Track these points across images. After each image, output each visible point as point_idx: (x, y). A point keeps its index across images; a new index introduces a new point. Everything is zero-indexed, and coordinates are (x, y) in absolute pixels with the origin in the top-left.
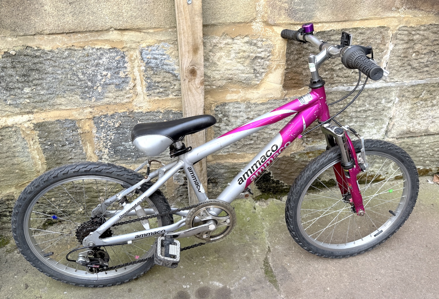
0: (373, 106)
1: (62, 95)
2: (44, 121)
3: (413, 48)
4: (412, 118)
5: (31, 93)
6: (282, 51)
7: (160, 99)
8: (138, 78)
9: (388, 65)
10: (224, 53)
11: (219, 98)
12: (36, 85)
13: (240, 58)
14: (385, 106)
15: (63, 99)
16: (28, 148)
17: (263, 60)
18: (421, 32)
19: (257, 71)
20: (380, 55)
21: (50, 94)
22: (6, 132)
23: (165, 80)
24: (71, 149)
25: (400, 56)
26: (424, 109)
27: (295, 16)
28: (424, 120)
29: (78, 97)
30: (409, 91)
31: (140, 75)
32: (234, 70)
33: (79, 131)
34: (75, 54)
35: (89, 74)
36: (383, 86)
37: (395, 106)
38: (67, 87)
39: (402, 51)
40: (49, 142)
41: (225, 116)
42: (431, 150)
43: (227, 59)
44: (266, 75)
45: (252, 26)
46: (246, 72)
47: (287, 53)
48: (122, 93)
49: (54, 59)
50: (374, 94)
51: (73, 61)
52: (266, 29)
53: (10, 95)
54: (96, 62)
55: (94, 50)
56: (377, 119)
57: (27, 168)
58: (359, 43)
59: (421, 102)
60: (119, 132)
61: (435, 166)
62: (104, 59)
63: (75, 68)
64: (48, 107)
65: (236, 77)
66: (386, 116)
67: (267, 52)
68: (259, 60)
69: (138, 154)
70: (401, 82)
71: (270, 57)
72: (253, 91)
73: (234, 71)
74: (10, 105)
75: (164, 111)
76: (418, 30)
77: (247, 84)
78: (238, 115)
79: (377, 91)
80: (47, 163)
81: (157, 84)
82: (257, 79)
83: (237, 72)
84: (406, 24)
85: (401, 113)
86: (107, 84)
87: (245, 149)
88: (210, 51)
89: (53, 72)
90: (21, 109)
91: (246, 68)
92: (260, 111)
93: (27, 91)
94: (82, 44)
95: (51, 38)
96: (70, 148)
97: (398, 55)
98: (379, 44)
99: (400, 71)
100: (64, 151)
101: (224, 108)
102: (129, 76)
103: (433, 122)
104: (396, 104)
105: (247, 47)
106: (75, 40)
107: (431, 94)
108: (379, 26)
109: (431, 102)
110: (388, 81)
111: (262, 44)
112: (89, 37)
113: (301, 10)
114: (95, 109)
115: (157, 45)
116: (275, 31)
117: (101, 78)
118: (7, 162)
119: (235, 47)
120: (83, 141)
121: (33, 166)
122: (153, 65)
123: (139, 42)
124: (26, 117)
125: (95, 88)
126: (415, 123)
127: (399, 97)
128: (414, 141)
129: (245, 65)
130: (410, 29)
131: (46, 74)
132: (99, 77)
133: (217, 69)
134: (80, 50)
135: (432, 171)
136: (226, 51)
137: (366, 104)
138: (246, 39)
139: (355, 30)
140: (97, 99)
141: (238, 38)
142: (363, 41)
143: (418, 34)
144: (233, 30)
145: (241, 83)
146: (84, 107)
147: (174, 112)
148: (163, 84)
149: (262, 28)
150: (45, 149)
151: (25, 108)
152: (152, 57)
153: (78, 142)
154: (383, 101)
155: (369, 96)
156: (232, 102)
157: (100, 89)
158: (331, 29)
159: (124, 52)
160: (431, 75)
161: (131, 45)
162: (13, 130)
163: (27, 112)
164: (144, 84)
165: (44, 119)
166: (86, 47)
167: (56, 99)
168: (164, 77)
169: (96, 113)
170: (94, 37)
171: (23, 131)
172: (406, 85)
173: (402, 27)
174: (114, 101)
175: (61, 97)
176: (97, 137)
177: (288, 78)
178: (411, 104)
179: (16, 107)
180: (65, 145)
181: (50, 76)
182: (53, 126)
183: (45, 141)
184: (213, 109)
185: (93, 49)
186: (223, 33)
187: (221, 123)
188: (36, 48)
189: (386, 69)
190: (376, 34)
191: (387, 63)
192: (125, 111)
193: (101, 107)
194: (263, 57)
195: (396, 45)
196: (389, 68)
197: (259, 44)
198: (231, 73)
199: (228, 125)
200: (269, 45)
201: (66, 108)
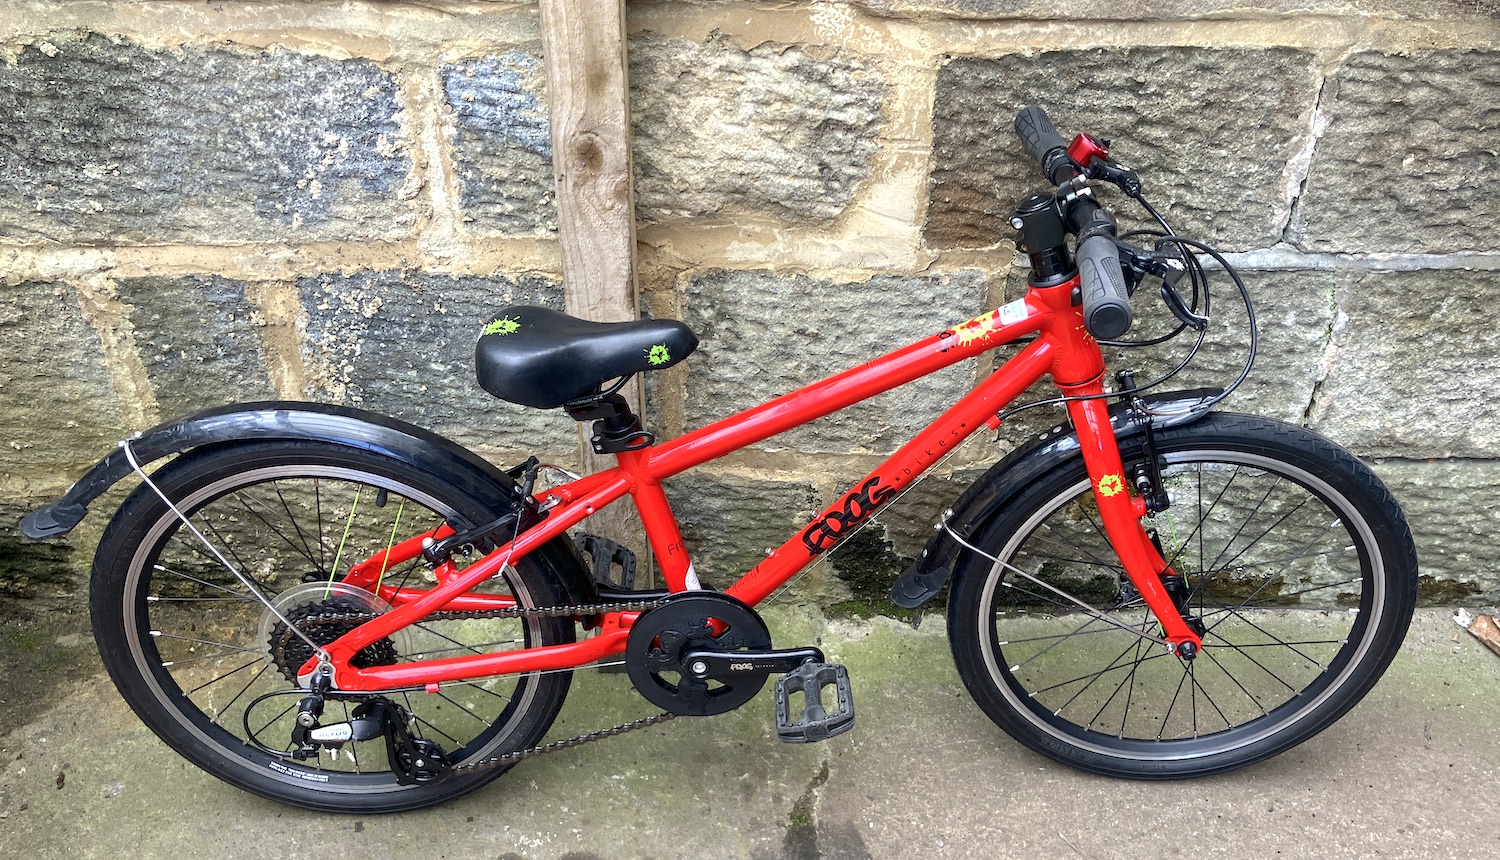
1: (200, 199)
2: (145, 274)
3: (1405, 134)
4: (1400, 392)
5: (106, 184)
6: (918, 107)
7: (507, 237)
8: (435, 161)
9: (1305, 191)
10: (718, 100)
11: (701, 251)
12: (121, 158)
13: (772, 122)
14: (1295, 338)
15: (203, 213)
16: (103, 355)
17: (850, 136)
18: (1438, 78)
19: (831, 169)
20: (1277, 152)
21: (163, 191)
22: (35, 297)
23: (522, 177)
24: (231, 373)
25: (1354, 162)
26: (1447, 365)
28: (1450, 401)
29: (251, 209)
30: (1388, 292)
31: (442, 153)
32: (751, 160)
33: (256, 318)
34: (236, 69)
35: (283, 139)
36: (1289, 264)
37: (1334, 340)
38: (216, 174)
39: (1362, 143)
40: (165, 343)
41: (722, 316)
42: (1479, 517)
43: (731, 120)
44: (863, 190)
45: (813, 14)
46: (795, 172)
47: (936, 116)
48: (384, 208)
49: (173, 79)
50: (1256, 291)
51: (233, 93)
52: (862, 27)
53: (43, 183)
54: (302, 100)
55: (298, 61)
56: (1266, 383)
57: (102, 418)
58: (1196, 103)
59: (1438, 338)
60: (376, 333)
61: (1492, 576)
62: (329, 95)
63: (238, 115)
64: (159, 234)
65: (757, 184)
66: (1300, 373)
67: (866, 109)
68: (839, 135)
69: (437, 411)
70: (1359, 256)
71: (878, 127)
72: (820, 240)
73: (752, 164)
74: (44, 213)
75: (518, 278)
76: (1426, 68)
77: (795, 214)
78: (766, 317)
79: (1265, 281)
80: (162, 411)
81: (494, 187)
82: (832, 200)
83: (762, 170)
84: (1378, 42)
85: (1359, 368)
86: (336, 174)
87: (792, 438)
88: (668, 91)
89: (170, 120)
90: (79, 229)
91: (794, 158)
92: (842, 310)
93: (94, 176)
94: (256, 39)
95: (161, 11)
96: (229, 368)
97: (1345, 156)
98: (1271, 111)
99: (1356, 216)
100: (211, 375)
101: (721, 290)
102: (405, 153)
103: (1486, 413)
104: (1337, 335)
105: (797, 85)
106: (233, 24)
107: (1476, 311)
108: (1274, 44)
109: (1477, 340)
110: (1309, 248)
111: (847, 79)
112: (279, 16)
114: (303, 251)
115: (493, 57)
116: (894, 36)
117: (318, 152)
118: (39, 391)
119: (755, 81)
120: (267, 350)
121: (117, 413)
122: (481, 123)
123: (436, 46)
124: (93, 258)
125: (301, 183)
126: (1413, 411)
127: (1350, 309)
128: (1410, 476)
129: (791, 145)
130: (1392, 64)
131: (149, 124)
132: (314, 151)
133: (693, 152)
134: (253, 58)
135: (1480, 592)
136: (723, 94)
137: (1226, 323)
138: (793, 58)
139: (1182, 56)
140: (308, 222)
141: (765, 51)
142: (1211, 98)
143: (1426, 83)
144: (747, 23)
145: (778, 209)
146: (270, 242)
147: (550, 284)
148: (514, 189)
149: (846, 24)
150: (155, 364)
151: (89, 228)
152: (479, 97)
153: (253, 352)
154: (1290, 319)
156: (745, 272)
157: (315, 191)
158: (1093, 44)
159: (390, 74)
160: (1477, 238)
161: (413, 52)
162: (56, 292)
163: (96, 240)
164: (454, 183)
165: (147, 269)
166: (271, 50)
167: (182, 209)
168: (519, 166)
169: (305, 265)
170: (295, 17)
171: (87, 300)
172: (1378, 267)
173: (1361, 54)
174: (359, 233)
175: (199, 204)
176: (310, 344)
177: (940, 205)
178: (1398, 340)
179: (63, 221)
180: (215, 359)
181: (162, 134)
182: (175, 292)
183: (153, 338)
184: (683, 288)
185: (293, 56)
186: (713, 33)
187: (711, 339)
188: (117, 41)
189: (1301, 203)
190: (1261, 73)
191: (1303, 184)
192: (393, 266)
193: (321, 246)
194: (851, 122)
195: (1337, 119)
196: (1313, 203)
197: (837, 78)
198: (740, 170)
199: (733, 349)
200: (873, 84)
201: (214, 242)
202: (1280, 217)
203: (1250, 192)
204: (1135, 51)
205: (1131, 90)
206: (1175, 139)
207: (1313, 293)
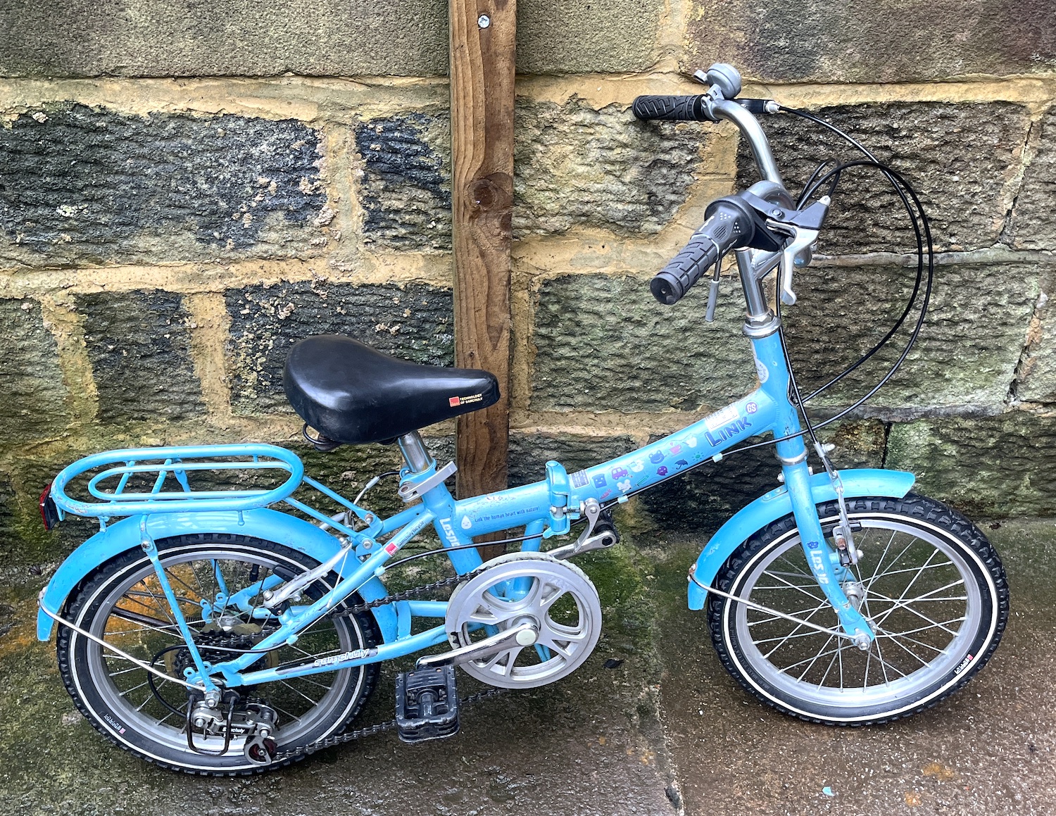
0: (975, 313)
1: (151, 229)
2: (101, 290)
5: (76, 220)
7: (399, 254)
8: (345, 196)
9: (1017, 205)
10: (572, 148)
11: (552, 260)
12: (91, 200)
13: (612, 163)
14: (1008, 315)
15: (154, 240)
16: (57, 356)
17: (673, 172)
19: (657, 197)
20: (996, 176)
21: (123, 224)
22: (6, 311)
23: (415, 207)
24: (163, 366)
27: (762, 65)
29: (192, 236)
31: (351, 190)
32: (595, 192)
33: (189, 322)
34: (192, 129)
35: (224, 181)
36: (1004, 258)
37: (1037, 315)
38: (167, 209)
40: (110, 344)
41: (565, 309)
43: (582, 162)
44: (681, 212)
46: (629, 199)
47: (739, 156)
48: (301, 233)
49: (140, 138)
50: (978, 280)
51: (187, 148)
53: (24, 221)
54: (242, 152)
55: (242, 123)
56: (986, 349)
57: (51, 407)
58: (937, 143)
60: (287, 331)
62: (264, 147)
63: (190, 165)
64: (115, 258)
65: (599, 209)
66: (1011, 341)
67: (685, 151)
68: (664, 171)
71: (695, 165)
72: (645, 249)
73: (596, 194)
74: (22, 244)
75: (406, 286)
77: (628, 228)
78: (601, 309)
79: (986, 271)
80: (101, 399)
81: (391, 216)
82: (656, 219)
83: (604, 198)
86: (265, 209)
87: (616, 401)
88: (534, 141)
89: (135, 170)
90: (49, 256)
91: (629, 190)
93: (67, 214)
94: (210, 107)
95: (135, 87)
96: (161, 363)
97: (1047, 179)
98: (992, 147)
99: (1054, 222)
100: (146, 369)
101: (566, 289)
102: (322, 191)
104: (1040, 311)
105: (634, 134)
110: (1020, 247)
111: (673, 130)
113: (780, 50)
114: (232, 269)
115: (398, 117)
117: (251, 192)
119: (604, 133)
120: (195, 347)
121: (64, 402)
122: (386, 167)
123: (353, 109)
124: (55, 278)
125: (236, 216)
127: (1049, 291)
129: (627, 180)
131: (117, 173)
132: (248, 190)
133: (551, 186)
134: (206, 121)
136: (577, 142)
137: (955, 305)
139: (927, 109)
140: (239, 245)
141: (611, 110)
142: (947, 138)
144: (599, 89)
145: (614, 227)
146: (206, 261)
147: (431, 289)
148: (407, 217)
150: (100, 361)
151: (57, 255)
152: (385, 147)
153: (184, 349)
154: (1004, 300)
155: (964, 284)
156: (586, 275)
157: (247, 221)
158: (861, 100)
159: (314, 131)
161: (334, 113)
162: (24, 307)
163: (63, 265)
164: (359, 213)
165: (102, 286)
166: (221, 115)
167: (136, 238)
168: (412, 199)
169: (233, 279)
171: (49, 312)
174: (279, 252)
175: (150, 234)
176: (231, 341)
179: (37, 251)
180: (151, 356)
181: (126, 180)
182: (123, 304)
183: (101, 340)
184: (536, 289)
185: (238, 119)
186: (572, 97)
187: (555, 327)
188: (97, 110)
189: (1014, 214)
190: (985, 120)
191: (1015, 200)
192: (304, 279)
193: (246, 264)
194: (675, 162)
195: (1040, 152)
196: (1023, 213)
197: (665, 129)
198: (586, 199)
199: (573, 335)
200: (692, 133)
201: (161, 263)
202: (998, 224)
203: (976, 207)
204: (891, 105)
205: (887, 133)
206: (921, 169)
207: (1022, 280)
